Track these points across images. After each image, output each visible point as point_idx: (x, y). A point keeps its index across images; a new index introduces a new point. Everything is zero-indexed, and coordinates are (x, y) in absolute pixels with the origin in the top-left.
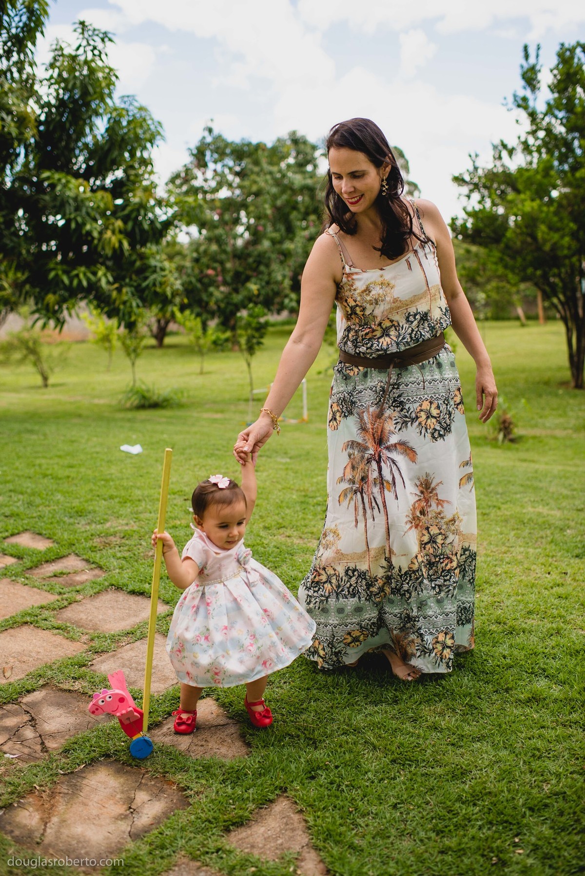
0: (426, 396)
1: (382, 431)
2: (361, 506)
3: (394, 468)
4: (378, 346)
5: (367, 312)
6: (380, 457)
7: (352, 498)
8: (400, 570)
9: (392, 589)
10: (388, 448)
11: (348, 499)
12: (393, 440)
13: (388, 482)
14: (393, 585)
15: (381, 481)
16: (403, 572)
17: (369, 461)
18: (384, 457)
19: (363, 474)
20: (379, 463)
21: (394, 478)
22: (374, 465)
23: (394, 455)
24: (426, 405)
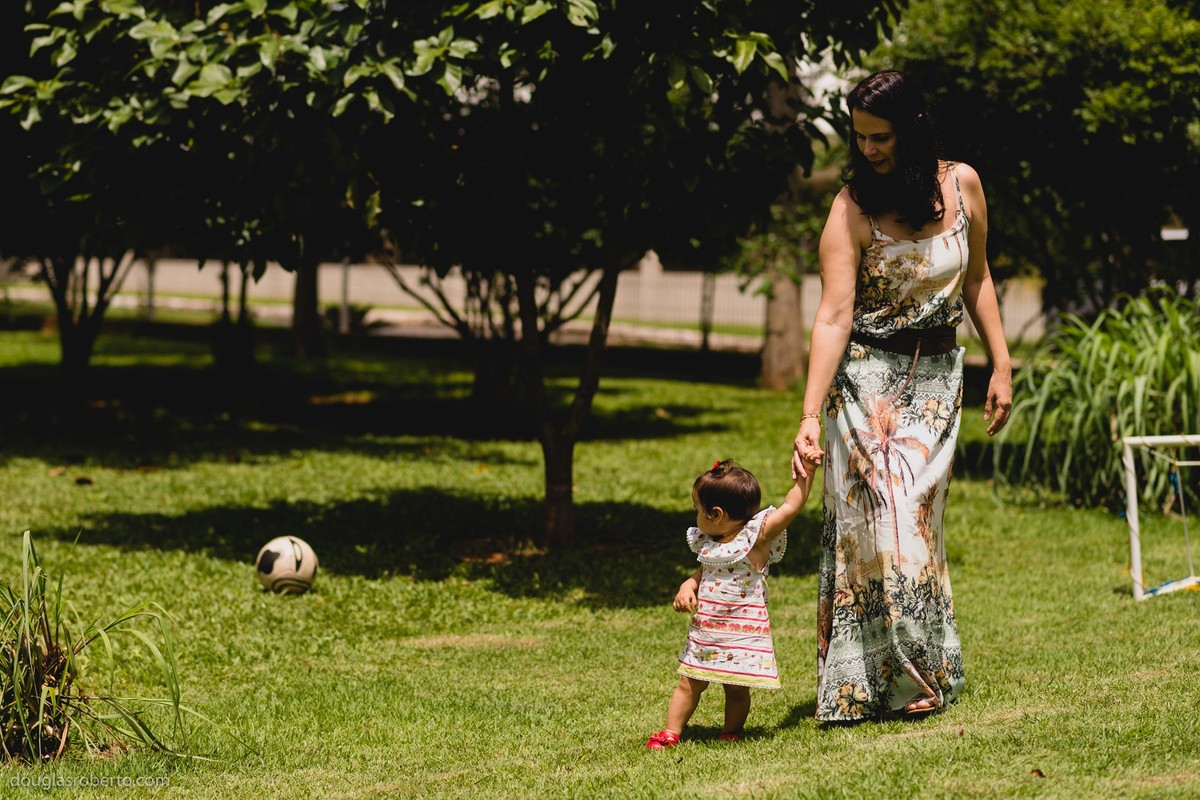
0: (933, 394)
1: (889, 422)
2: (869, 503)
6: (888, 448)
7: (860, 496)
8: (914, 583)
9: (905, 608)
10: (894, 440)
11: (857, 498)
12: (900, 434)
13: (895, 476)
14: (906, 603)
18: (891, 449)
20: (886, 453)
22: (880, 455)
23: (902, 448)
24: (933, 405)
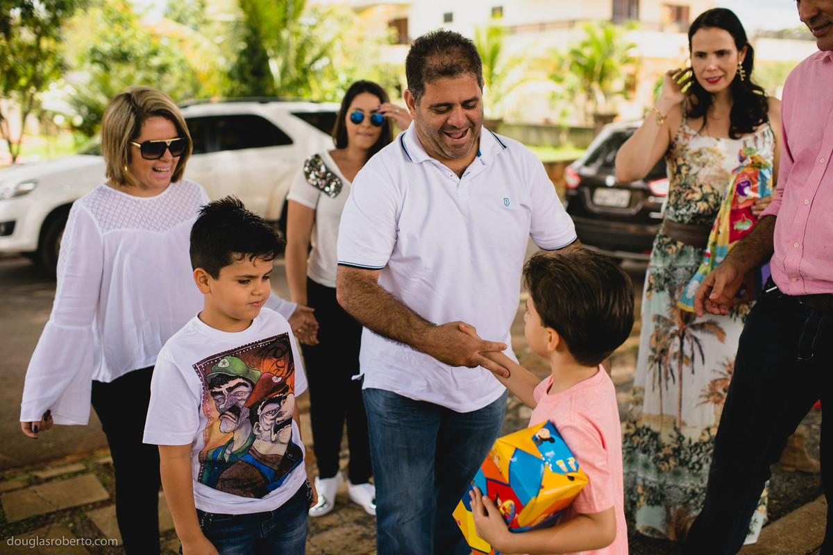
3: (695, 346)
4: (695, 209)
5: (692, 172)
15: (681, 356)
16: (693, 443)
17: (673, 336)
19: (664, 347)
21: (693, 355)
